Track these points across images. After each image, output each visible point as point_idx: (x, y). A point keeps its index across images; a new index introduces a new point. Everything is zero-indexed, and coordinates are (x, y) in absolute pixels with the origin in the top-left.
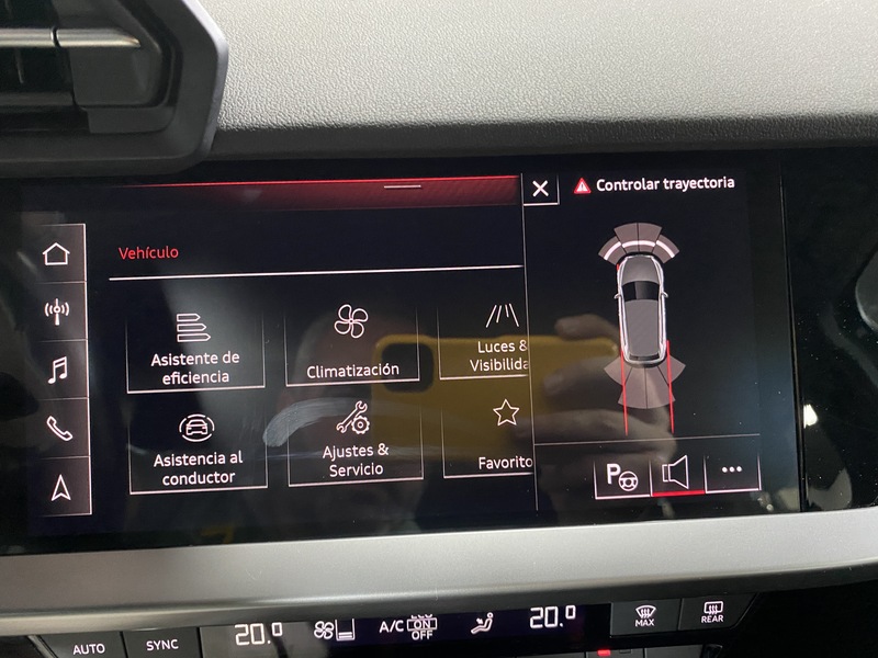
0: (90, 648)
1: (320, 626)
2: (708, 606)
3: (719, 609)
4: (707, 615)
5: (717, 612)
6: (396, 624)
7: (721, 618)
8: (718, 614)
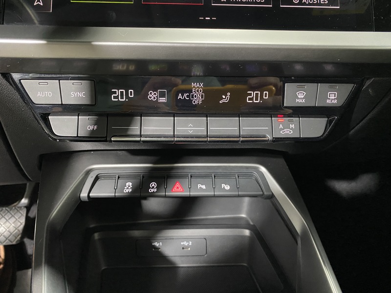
0: (45, 93)
1: (151, 93)
2: (330, 94)
3: (335, 96)
4: (329, 99)
5: (334, 98)
6: (185, 95)
7: (336, 101)
8: (334, 99)
